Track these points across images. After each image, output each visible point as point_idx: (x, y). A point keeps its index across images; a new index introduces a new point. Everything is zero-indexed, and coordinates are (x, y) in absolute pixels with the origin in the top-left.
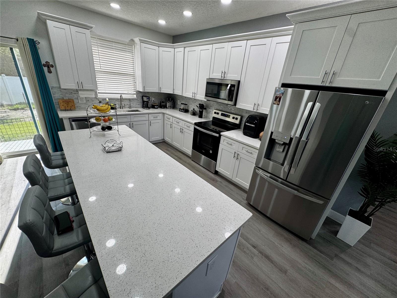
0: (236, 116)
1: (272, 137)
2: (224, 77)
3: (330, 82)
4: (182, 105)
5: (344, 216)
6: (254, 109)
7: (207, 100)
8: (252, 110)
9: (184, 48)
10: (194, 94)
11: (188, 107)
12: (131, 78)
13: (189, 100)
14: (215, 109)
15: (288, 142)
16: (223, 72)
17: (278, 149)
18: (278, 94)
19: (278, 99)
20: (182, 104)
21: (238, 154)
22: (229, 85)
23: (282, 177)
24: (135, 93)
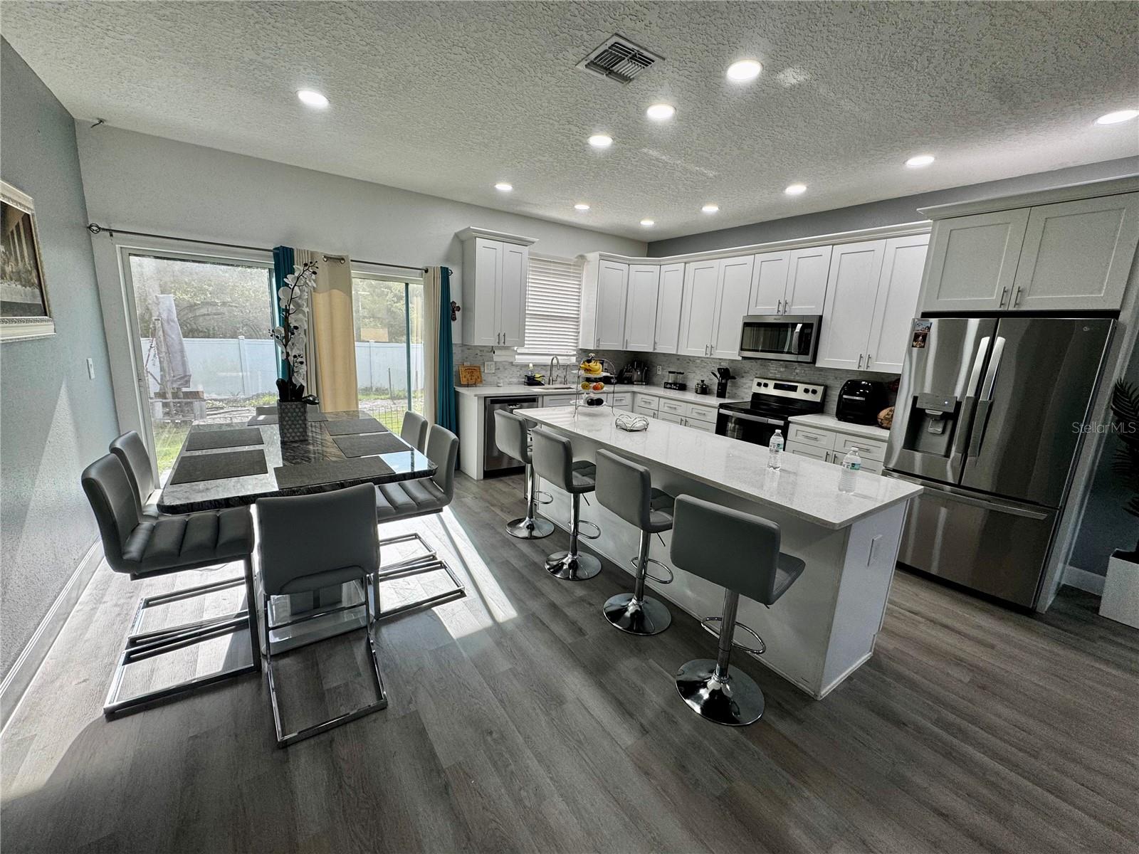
0: (811, 387)
1: (917, 406)
2: (785, 311)
3: (1016, 304)
4: (671, 374)
5: (1102, 577)
6: (859, 366)
7: (743, 357)
8: (857, 369)
9: (686, 263)
10: (709, 350)
11: (685, 378)
12: (571, 325)
13: (688, 363)
14: (756, 377)
15: (951, 410)
16: (782, 302)
17: (932, 428)
18: (919, 329)
19: (921, 338)
20: (670, 372)
21: (835, 457)
22: (799, 325)
23: (950, 480)
24: (575, 353)
